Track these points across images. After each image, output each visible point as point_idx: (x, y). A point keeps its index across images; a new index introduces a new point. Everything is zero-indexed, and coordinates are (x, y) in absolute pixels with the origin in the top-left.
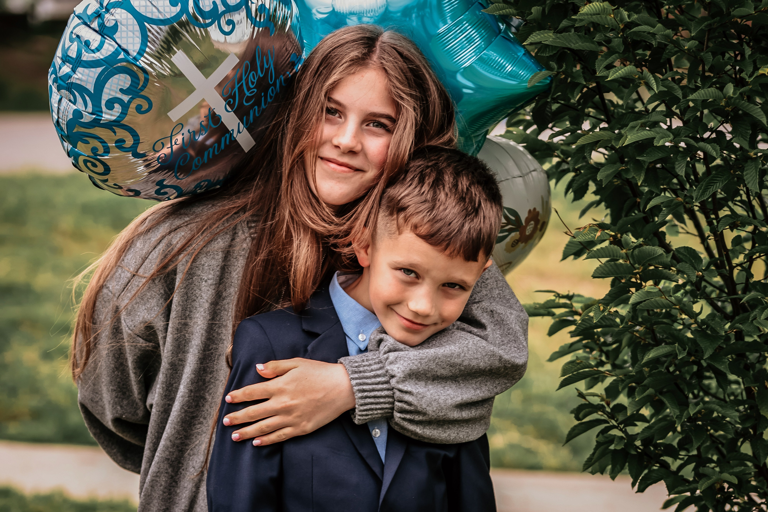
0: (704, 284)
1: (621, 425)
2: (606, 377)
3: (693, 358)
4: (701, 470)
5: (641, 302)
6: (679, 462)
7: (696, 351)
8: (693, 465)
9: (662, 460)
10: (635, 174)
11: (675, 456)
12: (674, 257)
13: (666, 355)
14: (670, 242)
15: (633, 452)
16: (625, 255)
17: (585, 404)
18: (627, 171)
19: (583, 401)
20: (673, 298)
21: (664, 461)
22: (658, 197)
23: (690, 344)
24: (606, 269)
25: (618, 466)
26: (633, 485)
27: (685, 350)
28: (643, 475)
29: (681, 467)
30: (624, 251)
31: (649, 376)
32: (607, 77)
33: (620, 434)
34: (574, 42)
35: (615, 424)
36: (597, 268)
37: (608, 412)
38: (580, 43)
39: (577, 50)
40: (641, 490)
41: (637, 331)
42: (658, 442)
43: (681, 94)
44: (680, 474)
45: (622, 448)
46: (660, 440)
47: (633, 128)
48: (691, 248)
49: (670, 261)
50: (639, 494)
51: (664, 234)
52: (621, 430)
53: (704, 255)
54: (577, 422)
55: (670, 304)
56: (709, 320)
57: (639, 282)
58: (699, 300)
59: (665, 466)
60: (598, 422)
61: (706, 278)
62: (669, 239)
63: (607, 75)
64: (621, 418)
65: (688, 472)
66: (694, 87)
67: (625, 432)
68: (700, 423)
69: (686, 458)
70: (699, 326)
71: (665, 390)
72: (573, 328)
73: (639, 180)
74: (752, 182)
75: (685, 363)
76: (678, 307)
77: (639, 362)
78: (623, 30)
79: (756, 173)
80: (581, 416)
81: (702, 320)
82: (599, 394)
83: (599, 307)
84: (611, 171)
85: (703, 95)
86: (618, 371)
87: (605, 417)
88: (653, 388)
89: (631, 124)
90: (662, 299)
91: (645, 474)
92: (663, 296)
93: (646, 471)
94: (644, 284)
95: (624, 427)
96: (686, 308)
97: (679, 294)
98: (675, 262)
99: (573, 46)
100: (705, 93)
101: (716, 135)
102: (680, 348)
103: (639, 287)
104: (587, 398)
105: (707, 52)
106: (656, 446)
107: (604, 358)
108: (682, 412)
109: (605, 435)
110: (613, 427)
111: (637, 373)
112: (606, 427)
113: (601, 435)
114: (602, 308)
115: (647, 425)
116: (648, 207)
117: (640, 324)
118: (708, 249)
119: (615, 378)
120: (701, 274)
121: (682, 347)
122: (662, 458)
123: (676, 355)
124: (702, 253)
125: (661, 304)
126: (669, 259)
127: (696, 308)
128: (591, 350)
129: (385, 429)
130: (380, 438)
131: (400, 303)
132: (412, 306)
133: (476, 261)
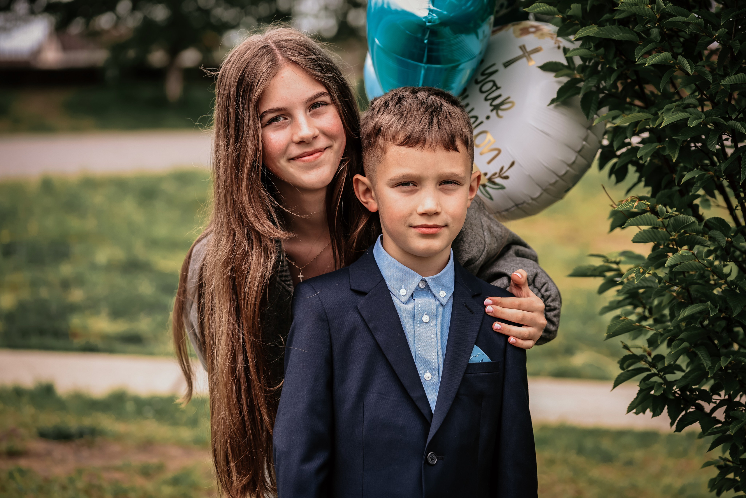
0: (732, 249)
1: (661, 372)
2: (648, 331)
3: (723, 314)
4: (731, 413)
5: (677, 265)
6: (712, 405)
7: (727, 308)
8: (724, 408)
9: (697, 403)
10: (670, 152)
11: (709, 400)
12: (706, 225)
13: (700, 312)
14: (703, 214)
15: (671, 397)
16: (661, 223)
17: (629, 355)
18: (664, 149)
19: (627, 353)
20: (705, 261)
21: (699, 404)
22: (691, 172)
23: (720, 302)
24: (645, 235)
25: (658, 410)
26: (671, 425)
27: (716, 307)
28: (680, 416)
29: (714, 410)
30: (660, 219)
31: (685, 330)
32: (645, 64)
33: (660, 380)
34: (616, 34)
35: (656, 371)
36: (637, 234)
37: (649, 362)
38: (621, 34)
39: (618, 40)
40: (679, 429)
41: (674, 291)
42: (694, 387)
43: (711, 78)
44: (713, 416)
45: (662, 393)
46: (695, 385)
47: (669, 110)
48: (720, 218)
49: (703, 229)
50: (677, 432)
51: (697, 206)
52: (661, 377)
53: (732, 224)
54: (622, 371)
55: (703, 266)
56: (737, 281)
57: (675, 247)
58: (728, 263)
59: (700, 408)
60: (640, 370)
61: (735, 243)
62: (701, 211)
63: (644, 63)
64: (660, 366)
65: (720, 414)
66: (723, 74)
67: (664, 379)
68: (730, 371)
69: (718, 402)
70: (729, 286)
71: (699, 342)
72: (620, 287)
73: (674, 157)
75: (717, 318)
76: (709, 269)
77: (675, 319)
78: (659, 20)
80: (625, 366)
81: (731, 281)
82: (642, 346)
83: (640, 269)
84: (649, 149)
85: (733, 80)
86: (658, 326)
87: (647, 366)
88: (687, 342)
89: (667, 107)
90: (695, 262)
91: (683, 416)
92: (697, 260)
93: (683, 413)
94: (679, 249)
95: (663, 375)
96: (717, 270)
97: (711, 258)
98: (707, 229)
99: (614, 37)
100: (735, 78)
101: (743, 115)
102: (712, 306)
103: (675, 251)
104: (632, 349)
105: (735, 40)
106: (692, 391)
107: (647, 314)
108: (714, 364)
109: (647, 382)
110: (654, 375)
111: (674, 327)
112: (648, 375)
113: (642, 382)
114: (642, 270)
115: (683, 374)
116: (683, 181)
117: (676, 285)
118: (735, 219)
119: (655, 332)
120: (730, 239)
121: (713, 305)
122: (697, 402)
123: (709, 313)
124: (730, 223)
125: (694, 267)
126: (702, 227)
127: (726, 270)
128: (636, 307)
129: (437, 372)
130: (431, 381)
131: (411, 214)
132: (421, 210)
133: (456, 150)
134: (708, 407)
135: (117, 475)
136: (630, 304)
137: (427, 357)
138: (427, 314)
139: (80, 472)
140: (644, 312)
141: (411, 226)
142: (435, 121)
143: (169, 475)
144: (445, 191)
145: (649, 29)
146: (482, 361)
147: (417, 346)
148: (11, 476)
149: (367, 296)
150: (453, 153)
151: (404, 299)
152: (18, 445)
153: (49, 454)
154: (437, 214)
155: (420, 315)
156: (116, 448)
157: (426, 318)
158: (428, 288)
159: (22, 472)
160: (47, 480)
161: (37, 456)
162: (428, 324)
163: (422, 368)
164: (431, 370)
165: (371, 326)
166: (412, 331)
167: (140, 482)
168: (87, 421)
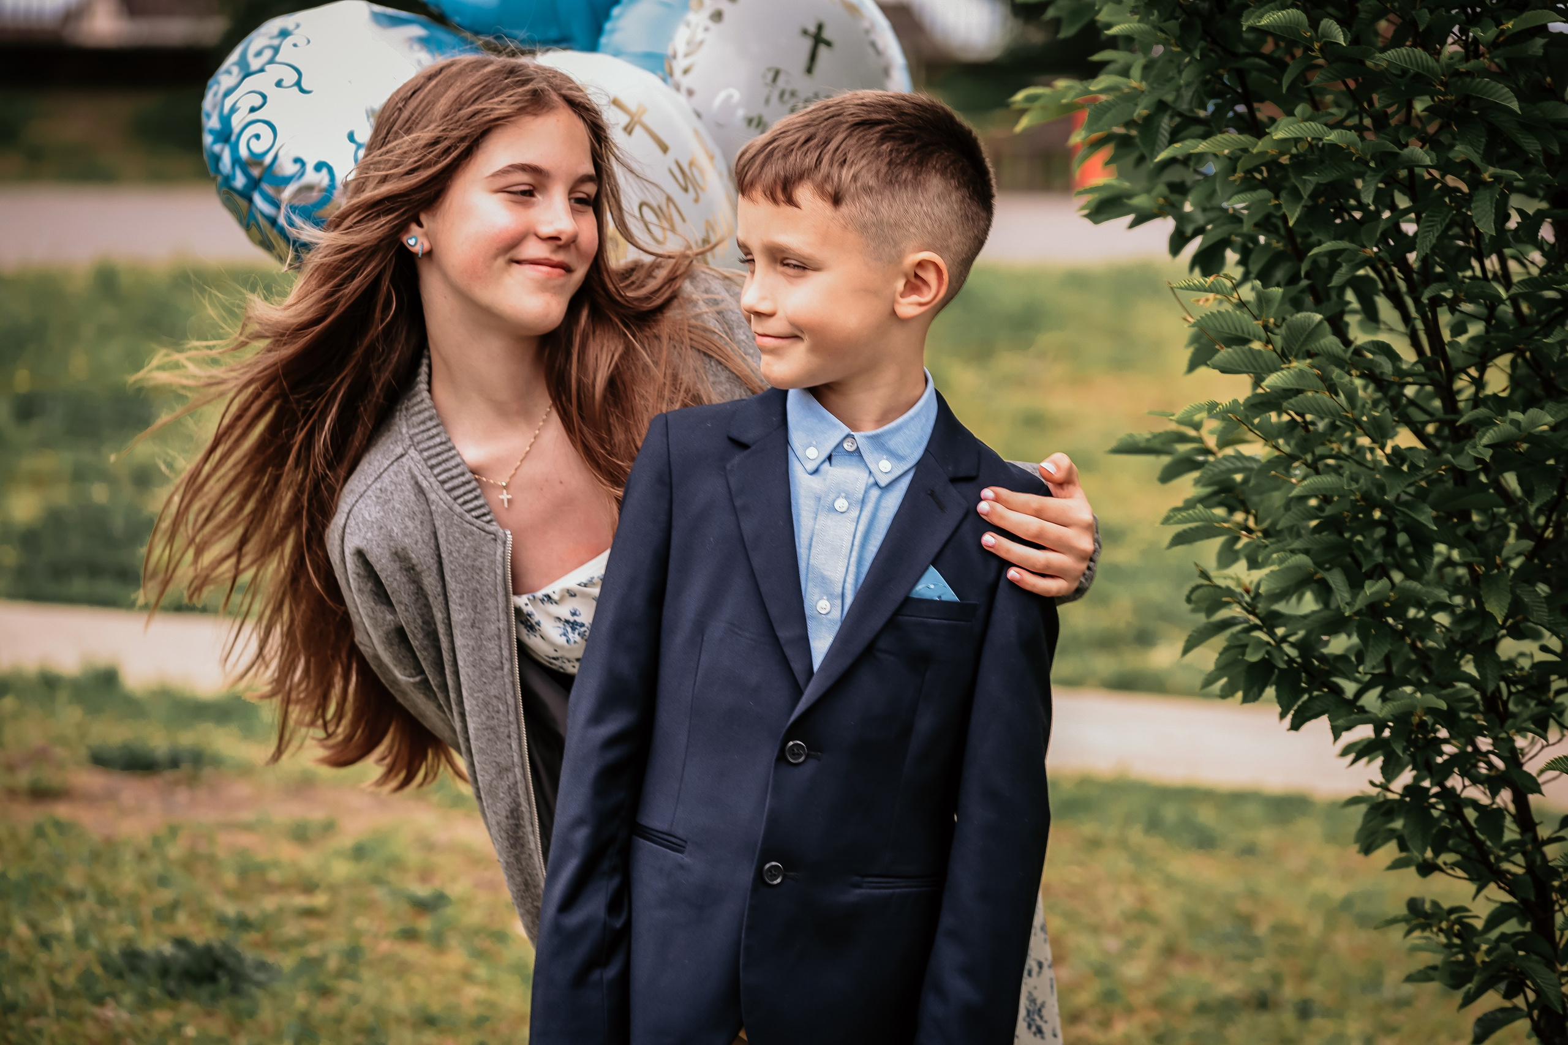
1: (1267, 623)
6: (1356, 685)
8: (1377, 691)
9: (1332, 682)
11: (1350, 675)
21: (1336, 684)
26: (1282, 716)
28: (1300, 703)
29: (1359, 694)
33: (1265, 637)
35: (1257, 621)
37: (1245, 602)
40: (1295, 726)
44: (1358, 702)
45: (1265, 658)
48: (1383, 343)
50: (1293, 732)
52: (1266, 631)
59: (1337, 691)
69: (1368, 677)
72: (1199, 473)
74: (1484, 219)
79: (1491, 206)
82: (1237, 578)
91: (1304, 703)
93: (1304, 700)
95: (1271, 627)
100: (1408, 54)
104: (1215, 579)
106: (1322, 658)
122: (1332, 679)
125: (1324, 407)
128: (1231, 510)
129: (839, 602)
130: (829, 616)
134: (1350, 688)
135: (245, 840)
136: (1221, 504)
137: (827, 573)
138: (846, 498)
139: (173, 831)
140: (1246, 520)
143: (346, 839)
146: (940, 597)
147: (813, 551)
148: (39, 832)
149: (747, 452)
151: (811, 466)
152: (50, 777)
153: (111, 796)
155: (832, 496)
156: (242, 789)
157: (841, 504)
158: (858, 451)
159: (60, 826)
160: (111, 843)
161: (90, 799)
162: (844, 515)
163: (817, 590)
165: (738, 503)
166: (811, 523)
167: (287, 852)
168: (188, 738)
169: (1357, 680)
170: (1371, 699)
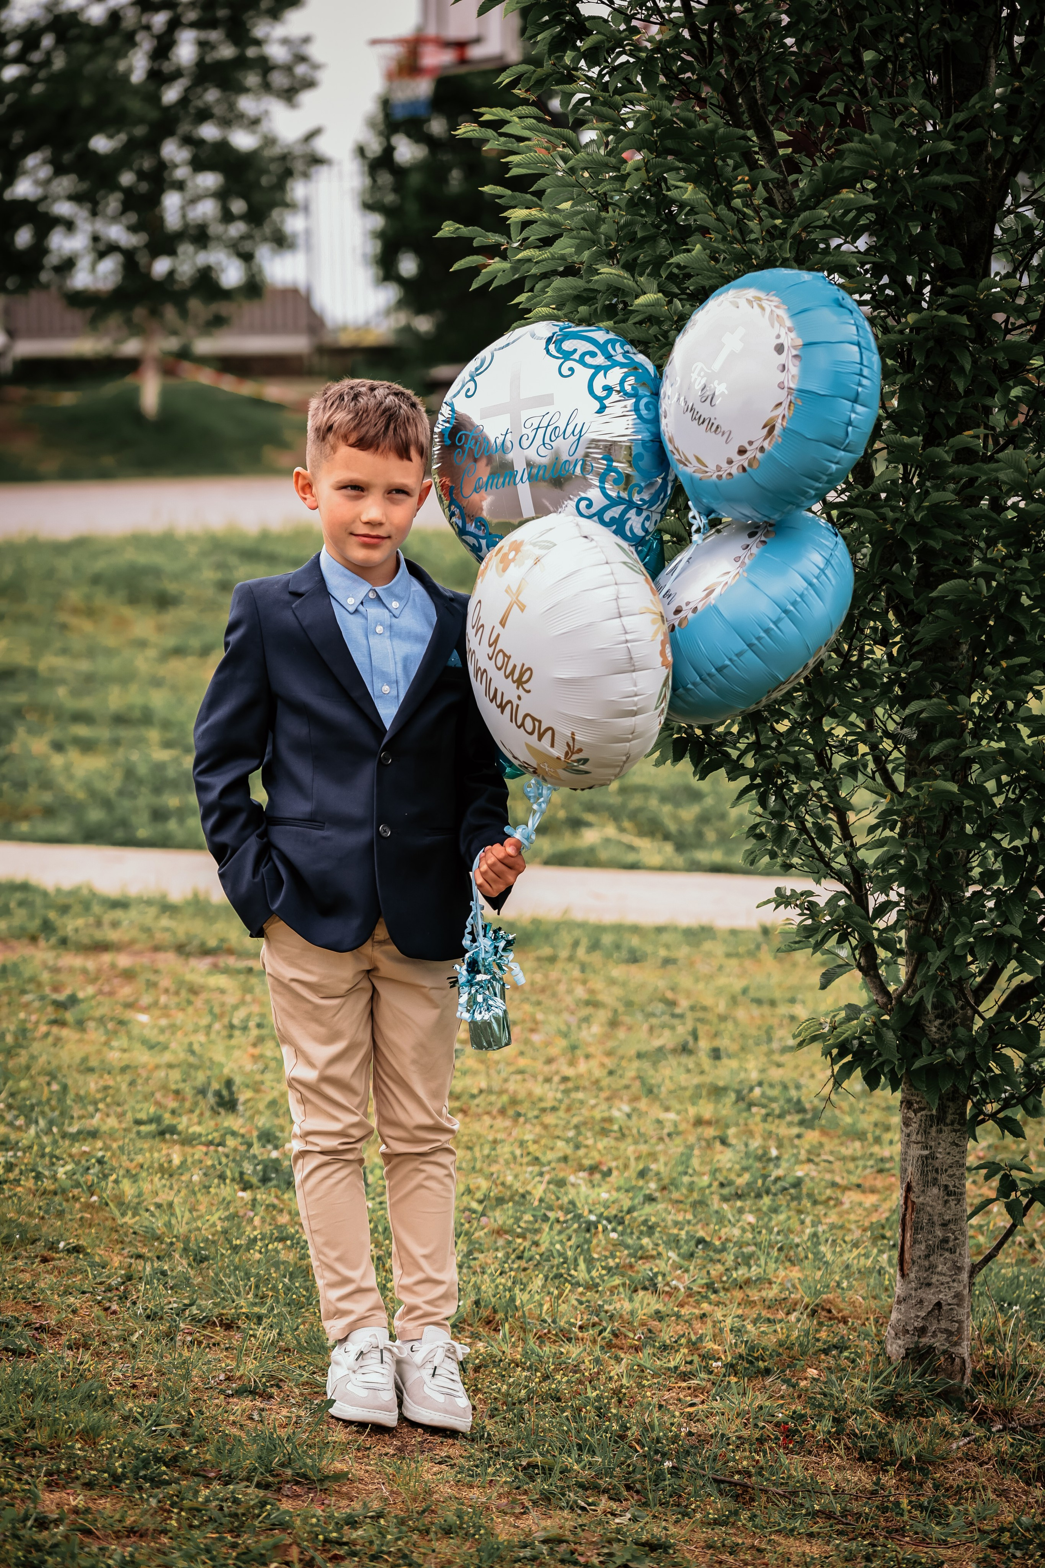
129: (395, 685)
130: (391, 694)
131: (354, 522)
132: (365, 518)
133: (410, 459)
134: (734, 754)
137: (384, 669)
138: (380, 625)
141: (352, 534)
142: (392, 426)
144: (393, 502)
145: (667, 332)
147: (372, 657)
149: (303, 597)
150: (406, 463)
151: (351, 609)
154: (381, 524)
155: (372, 625)
157: (379, 629)
158: (378, 598)
162: (382, 635)
163: (380, 679)
164: (389, 683)
169: (738, 749)
170: (749, 762)
